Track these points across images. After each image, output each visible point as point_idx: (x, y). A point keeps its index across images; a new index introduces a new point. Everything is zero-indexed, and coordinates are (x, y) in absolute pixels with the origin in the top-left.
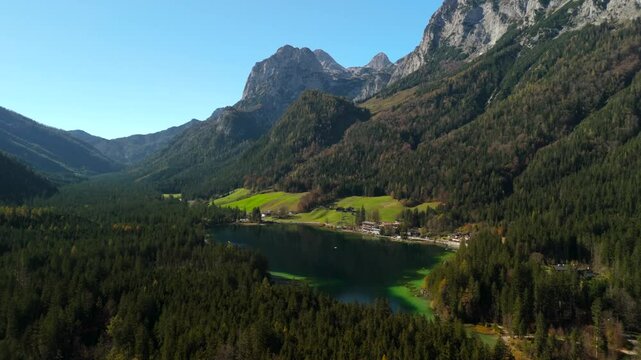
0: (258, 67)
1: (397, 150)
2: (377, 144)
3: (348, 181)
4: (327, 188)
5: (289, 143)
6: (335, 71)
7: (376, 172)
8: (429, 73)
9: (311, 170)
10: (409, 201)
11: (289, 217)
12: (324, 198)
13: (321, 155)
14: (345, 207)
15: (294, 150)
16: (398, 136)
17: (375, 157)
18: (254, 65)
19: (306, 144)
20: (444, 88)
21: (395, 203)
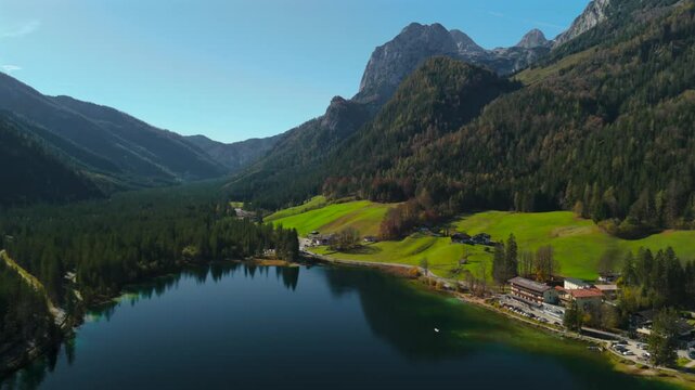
0: (378, 53)
1: (576, 127)
2: (537, 120)
3: (482, 183)
4: (440, 194)
5: (393, 129)
6: (473, 53)
7: (536, 167)
8: (616, 27)
9: (419, 167)
10: (625, 224)
11: (358, 249)
12: (431, 212)
13: (440, 142)
14: (473, 233)
15: (400, 138)
16: (577, 105)
17: (533, 141)
18: (374, 50)
19: (418, 128)
20: (655, 31)
21: (587, 228)
